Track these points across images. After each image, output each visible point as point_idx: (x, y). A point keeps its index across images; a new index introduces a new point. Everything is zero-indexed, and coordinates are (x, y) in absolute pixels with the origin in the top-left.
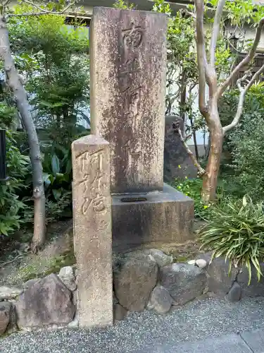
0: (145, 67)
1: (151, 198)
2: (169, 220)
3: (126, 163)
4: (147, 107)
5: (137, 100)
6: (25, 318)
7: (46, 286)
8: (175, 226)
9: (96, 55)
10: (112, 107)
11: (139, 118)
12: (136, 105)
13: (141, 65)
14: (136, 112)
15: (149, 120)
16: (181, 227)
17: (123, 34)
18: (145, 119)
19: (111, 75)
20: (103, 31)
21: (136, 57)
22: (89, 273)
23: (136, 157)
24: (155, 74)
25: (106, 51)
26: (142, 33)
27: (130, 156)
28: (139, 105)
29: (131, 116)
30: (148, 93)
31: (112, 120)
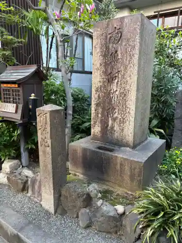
0: (123, 57)
4: (123, 85)
5: (116, 81)
10: (101, 86)
11: (117, 93)
12: (115, 84)
13: (120, 57)
14: (115, 89)
15: (124, 95)
17: (109, 36)
18: (121, 93)
19: (101, 65)
20: (97, 38)
23: (114, 120)
24: (130, 61)
25: (98, 50)
26: (121, 33)
27: (110, 119)
28: (117, 84)
29: (112, 91)
30: (124, 75)
31: (101, 94)
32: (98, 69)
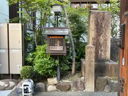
0: (105, 26)
1: (106, 63)
2: (111, 69)
3: (98, 53)
4: (105, 37)
5: (102, 35)
6: (73, 88)
7: (78, 80)
8: (113, 72)
9: (91, 24)
10: (95, 37)
11: (103, 40)
12: (102, 36)
13: (103, 26)
14: (102, 38)
15: (106, 40)
16: (115, 72)
17: (98, 18)
18: (104, 40)
19: (95, 29)
20: (93, 18)
21: (102, 24)
22: (89, 77)
23: (101, 51)
24: (107, 28)
25: (93, 23)
26: (104, 18)
27: (100, 51)
29: (100, 39)
30: (105, 33)
31: (95, 41)
32: (93, 30)
